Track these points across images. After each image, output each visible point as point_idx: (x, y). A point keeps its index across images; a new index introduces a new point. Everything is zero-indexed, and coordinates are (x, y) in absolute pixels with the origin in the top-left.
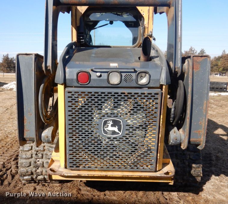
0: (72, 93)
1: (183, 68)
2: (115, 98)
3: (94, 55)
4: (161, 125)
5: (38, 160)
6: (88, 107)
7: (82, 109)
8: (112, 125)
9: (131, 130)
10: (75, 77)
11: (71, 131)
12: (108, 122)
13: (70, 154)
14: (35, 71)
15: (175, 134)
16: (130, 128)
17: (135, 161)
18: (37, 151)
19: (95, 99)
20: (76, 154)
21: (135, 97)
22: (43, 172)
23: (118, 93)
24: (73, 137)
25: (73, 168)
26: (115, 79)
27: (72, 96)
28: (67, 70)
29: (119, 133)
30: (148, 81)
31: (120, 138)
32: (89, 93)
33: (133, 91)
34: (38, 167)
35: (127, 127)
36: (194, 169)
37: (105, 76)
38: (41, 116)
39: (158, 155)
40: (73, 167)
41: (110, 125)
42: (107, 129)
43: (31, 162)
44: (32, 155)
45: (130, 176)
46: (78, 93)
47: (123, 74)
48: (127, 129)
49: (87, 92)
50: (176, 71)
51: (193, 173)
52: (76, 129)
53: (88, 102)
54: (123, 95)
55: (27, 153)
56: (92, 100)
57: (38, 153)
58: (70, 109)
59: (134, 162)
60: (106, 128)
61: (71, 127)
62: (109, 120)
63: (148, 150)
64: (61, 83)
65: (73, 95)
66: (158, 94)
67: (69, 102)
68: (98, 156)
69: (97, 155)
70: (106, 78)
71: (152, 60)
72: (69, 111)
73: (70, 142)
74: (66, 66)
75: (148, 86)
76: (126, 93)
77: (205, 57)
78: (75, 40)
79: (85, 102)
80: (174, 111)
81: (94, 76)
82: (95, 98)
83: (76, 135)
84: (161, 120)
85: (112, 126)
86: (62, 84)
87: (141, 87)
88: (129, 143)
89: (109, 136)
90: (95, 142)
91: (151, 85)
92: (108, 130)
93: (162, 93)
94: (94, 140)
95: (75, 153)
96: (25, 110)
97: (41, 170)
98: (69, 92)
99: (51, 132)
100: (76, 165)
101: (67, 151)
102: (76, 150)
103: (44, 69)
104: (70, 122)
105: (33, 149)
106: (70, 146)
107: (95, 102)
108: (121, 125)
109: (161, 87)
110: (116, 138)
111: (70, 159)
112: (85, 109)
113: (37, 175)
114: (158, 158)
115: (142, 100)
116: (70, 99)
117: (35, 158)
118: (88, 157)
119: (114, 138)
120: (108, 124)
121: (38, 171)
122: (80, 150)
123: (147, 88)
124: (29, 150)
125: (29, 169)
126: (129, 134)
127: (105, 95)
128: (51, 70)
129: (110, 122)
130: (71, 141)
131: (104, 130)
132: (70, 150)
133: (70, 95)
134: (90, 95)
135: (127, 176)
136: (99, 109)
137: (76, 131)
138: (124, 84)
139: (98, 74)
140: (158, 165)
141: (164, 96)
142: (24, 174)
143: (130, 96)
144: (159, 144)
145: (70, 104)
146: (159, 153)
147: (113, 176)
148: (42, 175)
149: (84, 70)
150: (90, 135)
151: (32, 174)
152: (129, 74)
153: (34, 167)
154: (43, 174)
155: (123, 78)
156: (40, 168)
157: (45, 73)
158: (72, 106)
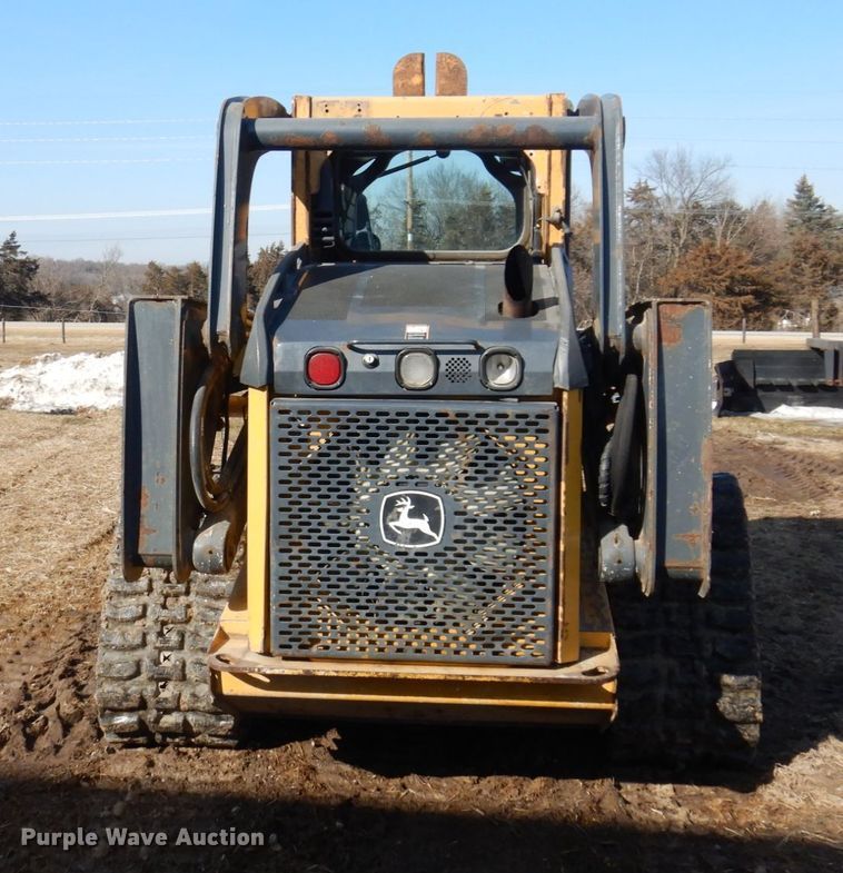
0: (291, 415)
1: (634, 337)
2: (418, 429)
3: (361, 297)
4: (562, 514)
5: (167, 654)
6: (339, 455)
7: (318, 462)
8: (410, 510)
9: (470, 530)
10: (301, 367)
11: (284, 530)
12: (399, 503)
13: (282, 605)
14: (181, 349)
15: (616, 546)
16: (466, 521)
17: (485, 629)
18: (164, 623)
19: (358, 431)
20: (301, 606)
21: (479, 425)
22: (182, 698)
23: (426, 415)
24: (290, 551)
25: (289, 652)
26: (419, 374)
27: (292, 423)
28: (278, 346)
29: (431, 539)
30: (517, 380)
31: (436, 554)
32: (340, 413)
33: (473, 408)
34: (167, 680)
35: (459, 520)
36: (731, 695)
37: (388, 363)
38: (195, 485)
39: (561, 609)
40: (290, 647)
41: (404, 512)
42: (396, 523)
43: (140, 661)
44: (144, 635)
45: (471, 678)
46: (309, 412)
47: (444, 359)
48: (456, 524)
49: (336, 411)
50: (612, 345)
51: (725, 708)
52: (301, 524)
53: (339, 441)
54: (442, 420)
55: (129, 627)
56: (349, 434)
57: (165, 631)
58: (284, 461)
59: (484, 632)
60: (392, 520)
61: (284, 517)
62: (400, 496)
63: (524, 592)
64: (259, 385)
65: (293, 419)
66: (546, 417)
67: (281, 440)
68: (368, 611)
69: (367, 608)
70: (392, 369)
71: (540, 312)
72: (281, 468)
73: (281, 564)
74: (274, 335)
75: (518, 392)
76: (450, 413)
77: (697, 306)
78: (303, 237)
79: (328, 441)
80: (608, 470)
81: (356, 363)
82: (359, 428)
83: (300, 544)
84: (563, 498)
85: (412, 514)
86: (262, 389)
87: (498, 396)
88: (465, 569)
89: (403, 546)
90: (358, 566)
91: (527, 390)
92: (398, 528)
93: (560, 415)
94: (357, 559)
95: (298, 602)
96: (144, 467)
97: (176, 692)
98: (281, 412)
99: (223, 538)
100: (299, 640)
101: (273, 596)
102: (300, 592)
103: (207, 340)
104: (284, 503)
105: (148, 613)
106: (281, 578)
107: (359, 442)
108: (439, 512)
109: (556, 395)
110: (425, 554)
111: (282, 619)
112: (329, 462)
113: (158, 710)
114: (560, 619)
115: (500, 434)
116: (284, 433)
117: (156, 648)
118: (338, 614)
119: (417, 554)
120: (399, 510)
121: (164, 694)
122: (314, 592)
123: (516, 400)
124: (134, 620)
125: (133, 688)
126: (465, 542)
127: (388, 421)
128: (229, 345)
129: (404, 502)
130: (284, 561)
131: (387, 528)
132: (281, 592)
133: (284, 419)
134: (343, 422)
135: (460, 678)
136: (371, 463)
137: (300, 530)
138: (445, 387)
139: (369, 358)
140: (559, 644)
141: (567, 424)
142: (116, 705)
143: (462, 421)
144: (562, 575)
145: (284, 447)
146: (561, 602)
147: (417, 677)
148: (177, 709)
149: (327, 345)
150: (344, 543)
151: (143, 705)
152: (461, 357)
153: (151, 679)
154: (182, 707)
155: (443, 368)
156: (170, 685)
157: (210, 352)
158: (289, 454)
